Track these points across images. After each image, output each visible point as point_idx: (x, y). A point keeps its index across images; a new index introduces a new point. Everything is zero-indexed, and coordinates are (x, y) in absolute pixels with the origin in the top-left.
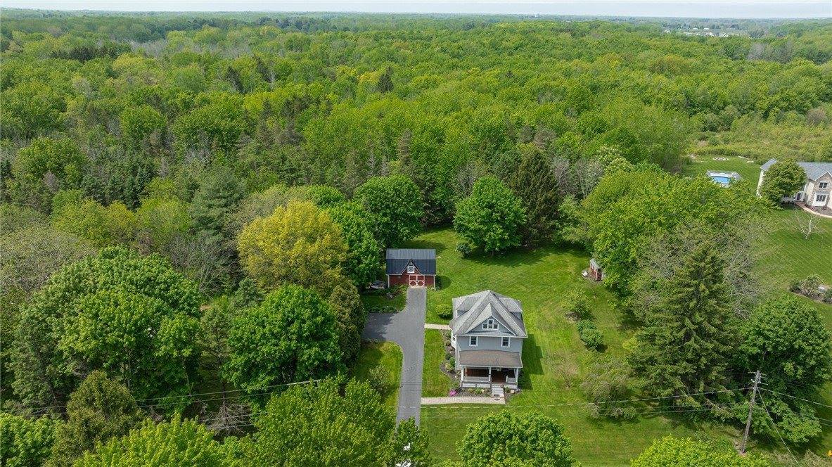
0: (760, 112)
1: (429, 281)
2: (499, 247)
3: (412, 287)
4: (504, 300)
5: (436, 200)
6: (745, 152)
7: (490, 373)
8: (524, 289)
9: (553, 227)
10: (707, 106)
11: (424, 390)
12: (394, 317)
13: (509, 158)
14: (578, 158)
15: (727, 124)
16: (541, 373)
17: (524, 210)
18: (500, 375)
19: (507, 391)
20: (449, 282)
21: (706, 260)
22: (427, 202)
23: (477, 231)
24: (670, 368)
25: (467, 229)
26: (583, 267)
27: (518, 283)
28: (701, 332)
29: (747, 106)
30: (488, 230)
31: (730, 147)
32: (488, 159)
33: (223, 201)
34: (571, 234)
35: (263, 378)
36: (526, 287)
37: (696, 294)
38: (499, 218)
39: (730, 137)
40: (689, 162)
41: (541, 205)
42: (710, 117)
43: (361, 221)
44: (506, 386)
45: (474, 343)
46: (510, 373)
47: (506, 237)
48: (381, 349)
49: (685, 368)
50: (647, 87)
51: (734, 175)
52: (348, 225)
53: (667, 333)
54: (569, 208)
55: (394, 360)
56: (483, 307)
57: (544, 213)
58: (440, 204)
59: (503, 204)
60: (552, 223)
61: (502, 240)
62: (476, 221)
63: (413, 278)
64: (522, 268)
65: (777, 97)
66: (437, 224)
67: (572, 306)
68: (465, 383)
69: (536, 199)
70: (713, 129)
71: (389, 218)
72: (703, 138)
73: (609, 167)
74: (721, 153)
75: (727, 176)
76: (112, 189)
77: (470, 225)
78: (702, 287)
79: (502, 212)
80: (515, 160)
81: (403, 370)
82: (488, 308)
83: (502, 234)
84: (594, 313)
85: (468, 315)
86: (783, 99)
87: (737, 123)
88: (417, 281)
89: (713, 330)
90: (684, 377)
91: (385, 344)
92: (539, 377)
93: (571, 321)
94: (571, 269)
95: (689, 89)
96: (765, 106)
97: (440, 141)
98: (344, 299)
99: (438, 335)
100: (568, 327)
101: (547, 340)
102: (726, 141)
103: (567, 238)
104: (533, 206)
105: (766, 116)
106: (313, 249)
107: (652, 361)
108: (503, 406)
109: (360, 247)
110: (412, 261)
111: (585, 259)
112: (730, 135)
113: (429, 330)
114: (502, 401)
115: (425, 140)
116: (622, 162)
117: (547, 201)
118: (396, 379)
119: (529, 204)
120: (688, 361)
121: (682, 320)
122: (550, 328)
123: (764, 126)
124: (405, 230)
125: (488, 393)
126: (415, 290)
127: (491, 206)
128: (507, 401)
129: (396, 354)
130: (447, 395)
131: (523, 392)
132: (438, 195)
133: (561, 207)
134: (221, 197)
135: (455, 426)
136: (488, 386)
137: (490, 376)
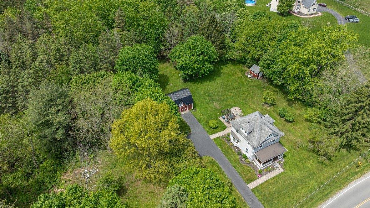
1: (190, 107)
4: (265, 118)
11: (245, 180)
18: (276, 158)
19: (280, 163)
26: (244, 72)
44: (278, 161)
45: (261, 146)
55: (215, 167)
64: (218, 80)
82: (265, 127)
85: (255, 134)
88: (184, 109)
93: (267, 108)
99: (221, 141)
103: (232, 57)
113: (215, 140)
114: (282, 170)
125: (273, 168)
126: (184, 114)
129: (213, 163)
130: (257, 178)
135: (276, 195)
136: (271, 164)
137: (272, 160)
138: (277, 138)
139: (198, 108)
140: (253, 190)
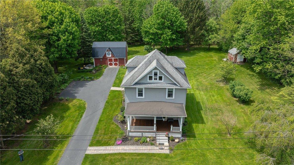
1: (121, 63)
3: (110, 67)
4: (169, 57)
5: (135, 27)
7: (155, 122)
9: (203, 35)
11: (93, 139)
16: (203, 122)
19: (171, 140)
22: (131, 29)
26: (223, 57)
30: (162, 34)
38: (169, 25)
41: (196, 19)
44: (170, 135)
47: (174, 37)
48: (70, 105)
54: (213, 23)
57: (198, 25)
61: (171, 40)
63: (111, 60)
67: (223, 73)
68: (131, 132)
82: (154, 62)
83: (171, 35)
85: (136, 70)
88: (113, 62)
91: (75, 101)
92: (201, 126)
93: (221, 85)
94: (215, 58)
99: (119, 94)
100: (220, 88)
101: (205, 98)
108: (167, 156)
110: (109, 48)
113: (114, 91)
114: (166, 151)
117: (200, 17)
118: (72, 128)
122: (206, 89)
125: (153, 142)
126: (112, 68)
128: (171, 150)
130: (113, 145)
131: (187, 140)
133: (208, 23)
136: (153, 135)
137: (155, 125)
138: (174, 87)
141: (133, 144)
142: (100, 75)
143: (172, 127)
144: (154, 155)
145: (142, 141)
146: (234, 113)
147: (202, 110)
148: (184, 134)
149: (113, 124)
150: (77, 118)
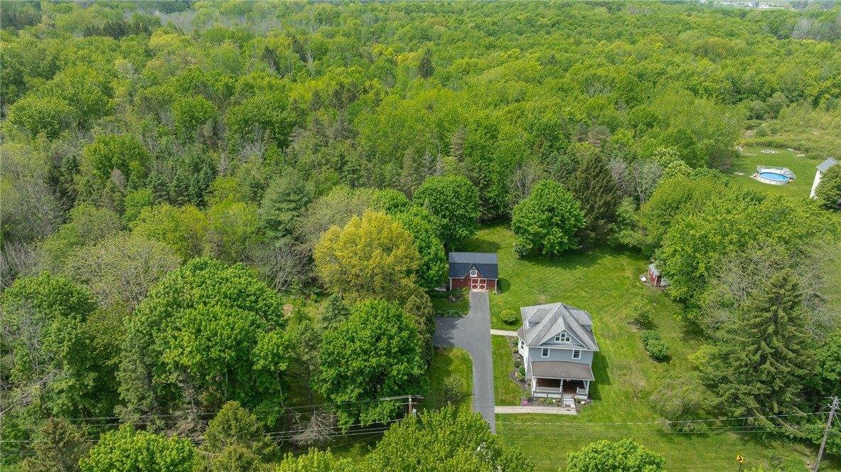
0: (810, 100)
1: (490, 285)
2: (558, 251)
3: (474, 290)
4: (574, 312)
5: (490, 198)
6: (795, 144)
7: (562, 384)
8: (584, 294)
9: (611, 229)
10: (754, 92)
11: (497, 399)
12: (459, 322)
13: (566, 158)
14: (634, 158)
15: (775, 112)
16: (609, 383)
17: (583, 213)
18: (571, 386)
19: (578, 402)
20: (509, 285)
21: (787, 288)
23: (535, 235)
24: (743, 388)
25: (526, 231)
26: (640, 271)
27: (578, 287)
28: (777, 356)
29: (796, 95)
30: (548, 234)
31: (778, 138)
32: (544, 157)
33: (293, 205)
34: (628, 237)
35: (352, 391)
36: (586, 292)
37: (775, 319)
38: (559, 222)
39: (778, 127)
40: (737, 155)
41: (600, 207)
42: (757, 104)
43: (428, 226)
44: (577, 397)
45: (545, 354)
46: (580, 384)
47: (566, 241)
48: (451, 355)
49: (759, 389)
50: (693, 74)
51: (785, 171)
52: (417, 232)
53: (743, 356)
54: (627, 212)
55: (463, 367)
56: (554, 320)
57: (602, 216)
58: (494, 201)
59: (564, 208)
60: (610, 226)
61: (561, 244)
62: (535, 224)
63: (475, 281)
64: (580, 271)
65: (828, 83)
66: (488, 220)
67: (636, 315)
68: (536, 392)
69: (595, 202)
70: (759, 117)
71: (447, 220)
72: (749, 128)
73: (667, 170)
74: (769, 145)
75: (778, 172)
76: (177, 186)
77: (530, 228)
78: (781, 313)
79: (563, 217)
80: (572, 160)
81: (474, 380)
82: (560, 320)
83: (561, 237)
84: (655, 322)
85: (540, 327)
86: (835, 86)
87: (785, 111)
88: (479, 284)
89: (791, 355)
90: (757, 397)
91: (454, 350)
92: (607, 387)
93: (634, 329)
94: (629, 273)
95: (735, 75)
96: (815, 92)
97: (493, 137)
98: (418, 308)
99: (504, 341)
100: (631, 336)
101: (612, 350)
102: (774, 132)
103: (626, 241)
104: (592, 208)
105: (816, 103)
106: (390, 260)
107: (725, 380)
108: (575, 417)
109: (429, 253)
110: (475, 265)
111: (642, 264)
112: (778, 123)
113: (495, 337)
114: (574, 413)
115: (477, 137)
116: (681, 165)
117: (607, 204)
118: (468, 386)
119: (588, 207)
120: (762, 382)
121: (758, 343)
122: (613, 336)
123: (814, 114)
124: (463, 231)
126: (477, 293)
127: (551, 210)
128: (578, 411)
129: (466, 361)
130: (519, 405)
131: (593, 402)
132: (492, 193)
133: (620, 210)
134: (291, 201)
135: (531, 436)
136: (560, 396)
137: (561, 387)
138: (581, 349)
139: (505, 295)
140: (497, 416)
141: (539, 405)
142: (465, 307)
143: (578, 388)
144: (562, 416)
145: (546, 402)
146: (645, 372)
147: (608, 367)
148: (590, 396)
149: (511, 382)
150: (468, 374)
